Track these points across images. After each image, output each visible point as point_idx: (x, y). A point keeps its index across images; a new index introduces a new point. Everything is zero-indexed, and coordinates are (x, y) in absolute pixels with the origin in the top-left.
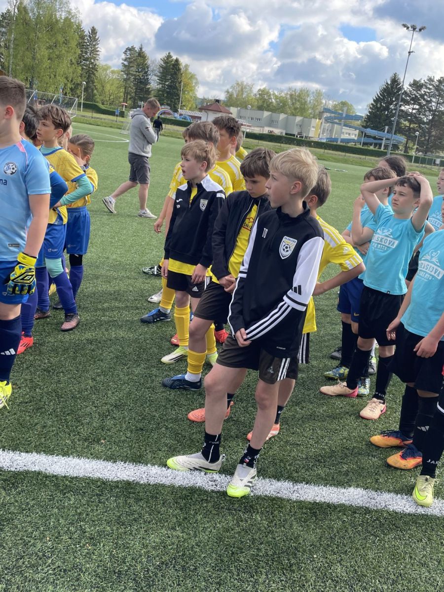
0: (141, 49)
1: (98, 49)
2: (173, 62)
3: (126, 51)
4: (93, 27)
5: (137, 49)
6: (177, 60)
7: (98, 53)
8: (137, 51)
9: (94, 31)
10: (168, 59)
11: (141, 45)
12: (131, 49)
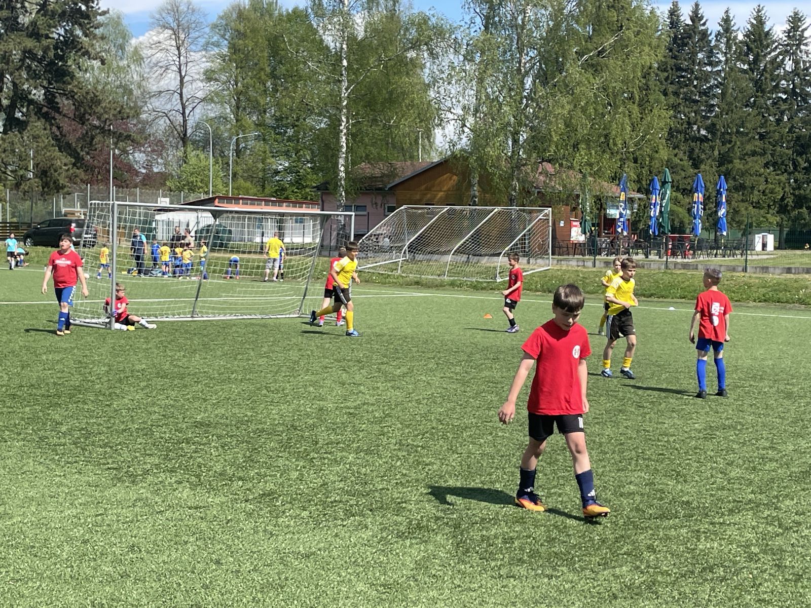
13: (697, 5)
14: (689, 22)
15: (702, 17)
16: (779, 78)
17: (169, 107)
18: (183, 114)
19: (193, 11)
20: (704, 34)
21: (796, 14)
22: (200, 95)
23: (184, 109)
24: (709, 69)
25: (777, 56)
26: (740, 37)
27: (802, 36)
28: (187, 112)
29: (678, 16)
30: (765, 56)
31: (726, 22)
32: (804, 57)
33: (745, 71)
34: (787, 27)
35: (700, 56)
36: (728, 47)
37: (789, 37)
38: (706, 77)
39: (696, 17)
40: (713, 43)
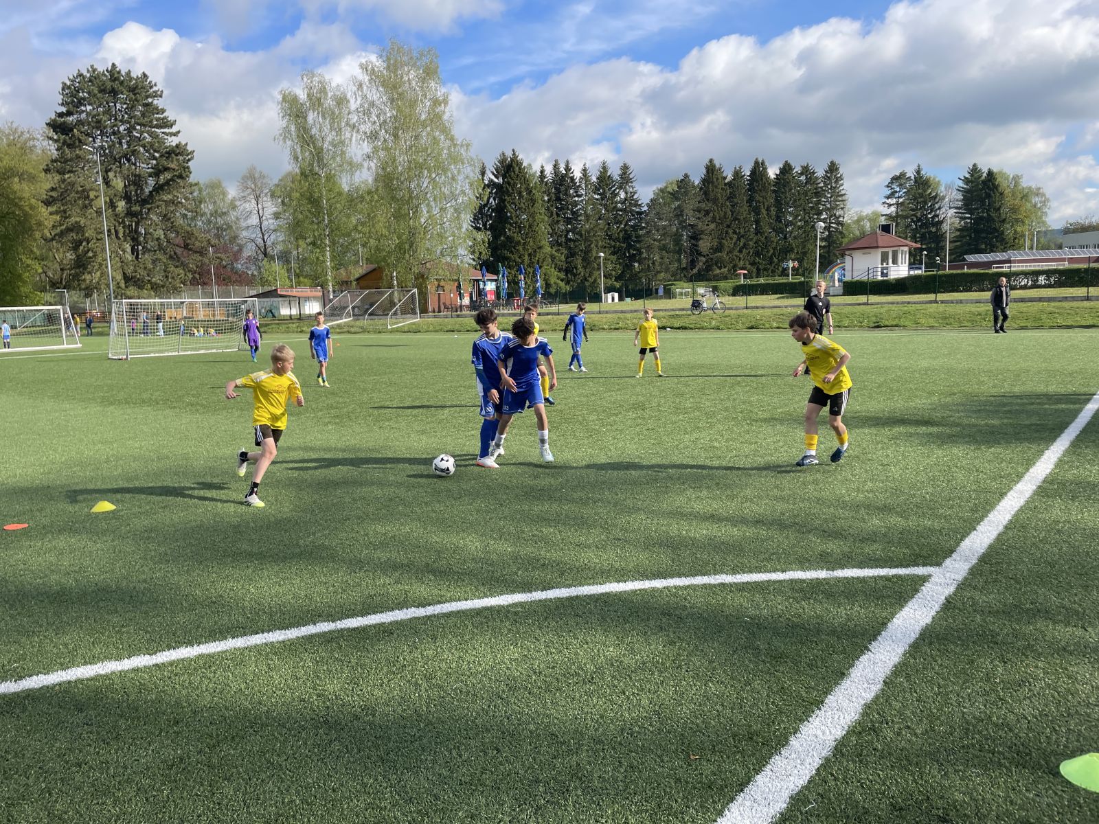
0: (918, 172)
1: (843, 192)
2: (983, 178)
3: (891, 182)
4: (832, 162)
5: (911, 173)
6: (990, 173)
7: (844, 198)
8: (913, 178)
9: (833, 168)
10: (972, 176)
11: (919, 166)
12: (898, 179)
13: (567, 162)
14: (564, 172)
15: (570, 170)
16: (616, 202)
17: (254, 236)
18: (263, 239)
19: (264, 177)
20: (572, 179)
21: (625, 164)
22: (272, 227)
23: (263, 236)
24: (576, 199)
25: (615, 190)
26: (594, 179)
27: (628, 177)
28: (266, 238)
29: (558, 168)
30: (609, 190)
31: (585, 170)
32: (631, 189)
33: (597, 199)
34: (620, 172)
35: (572, 191)
36: (586, 186)
37: (622, 178)
38: (576, 204)
39: (568, 169)
40: (578, 184)
